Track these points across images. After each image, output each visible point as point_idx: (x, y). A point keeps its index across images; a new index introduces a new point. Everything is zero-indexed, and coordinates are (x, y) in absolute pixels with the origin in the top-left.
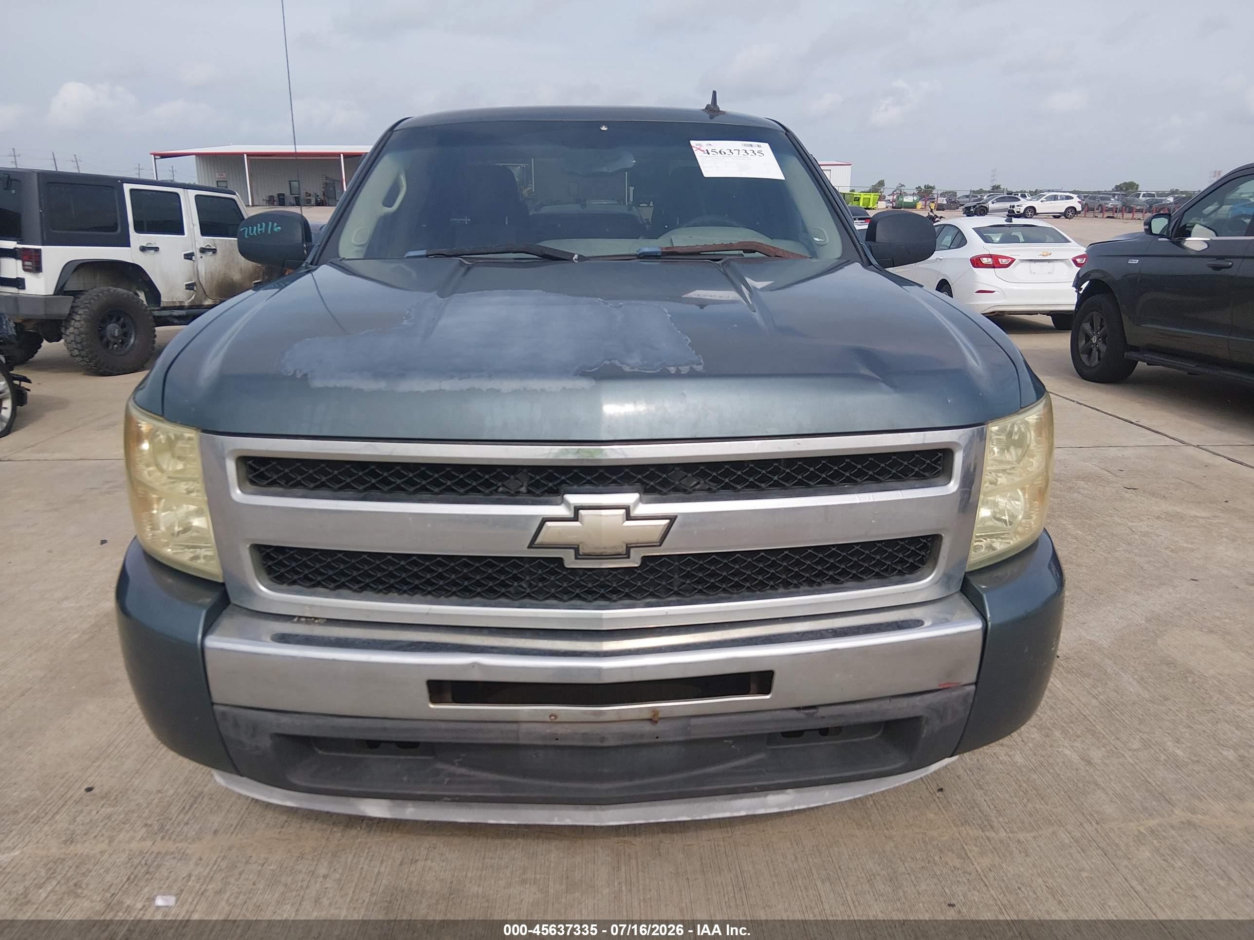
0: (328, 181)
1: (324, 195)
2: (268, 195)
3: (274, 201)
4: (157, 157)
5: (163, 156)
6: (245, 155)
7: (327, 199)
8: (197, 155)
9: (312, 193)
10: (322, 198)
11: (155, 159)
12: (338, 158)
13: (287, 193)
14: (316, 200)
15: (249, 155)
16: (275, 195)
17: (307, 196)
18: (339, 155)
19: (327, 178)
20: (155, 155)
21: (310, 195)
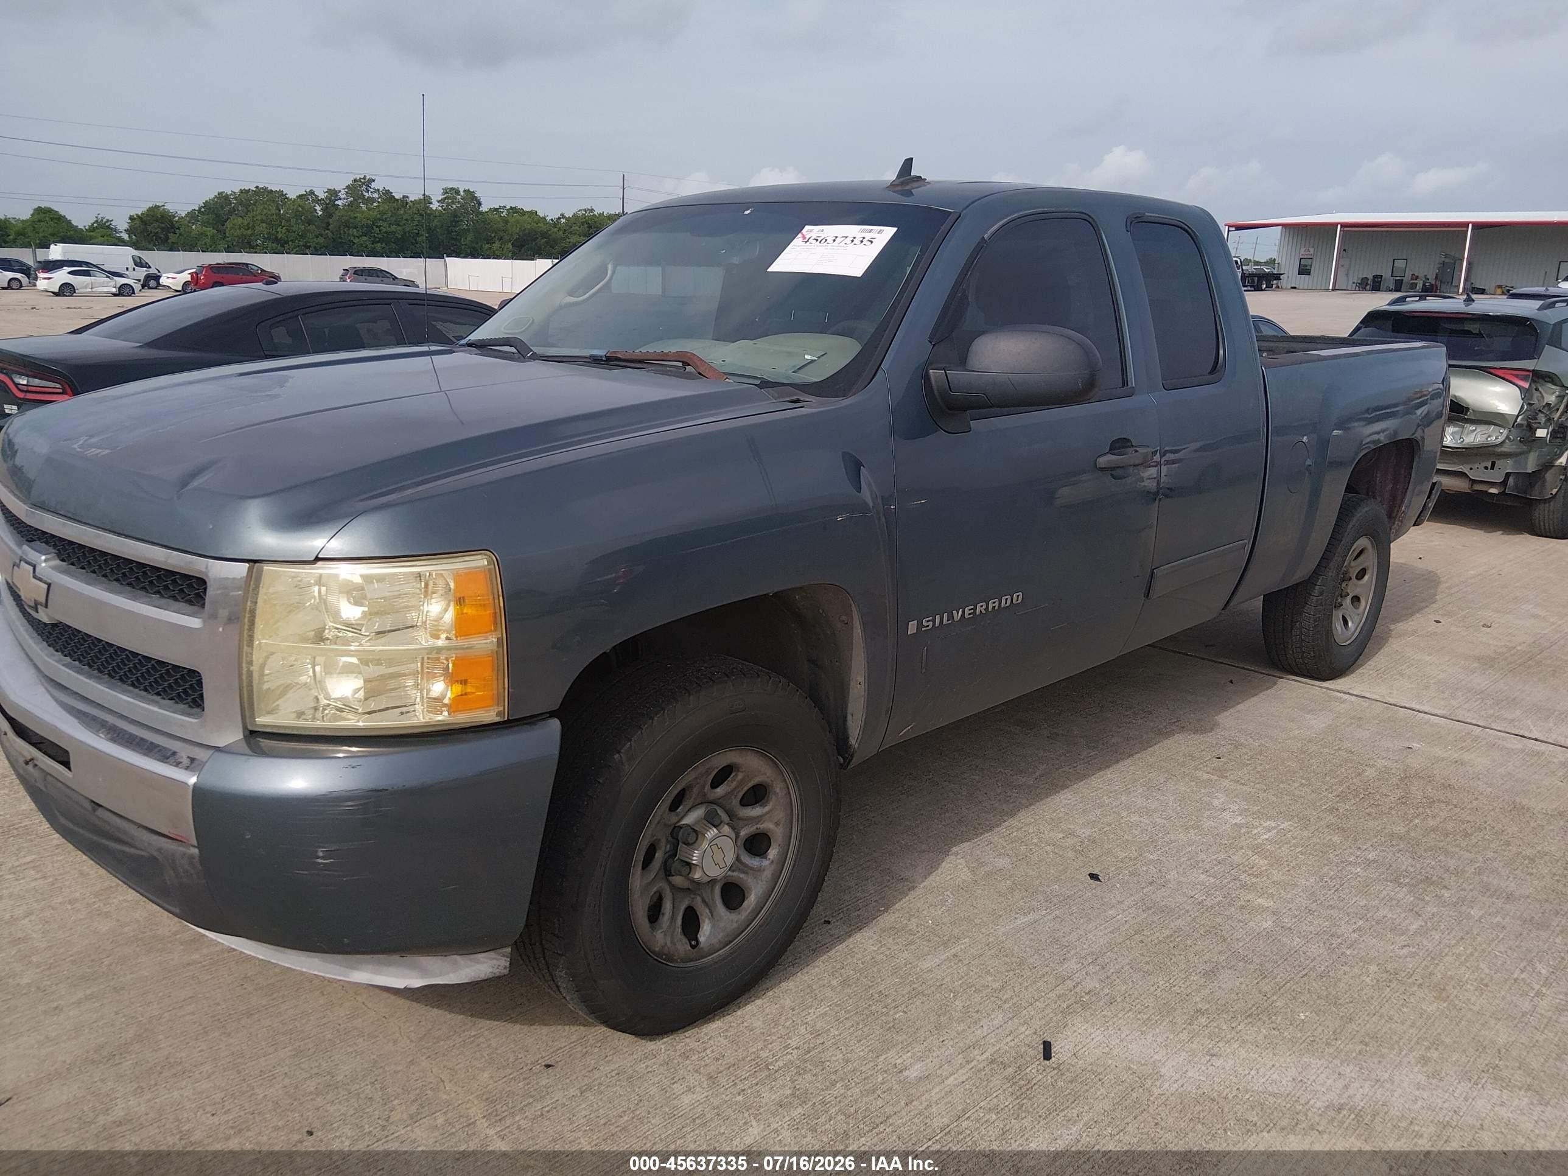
0: (1447, 260)
1: (1436, 278)
2: (1361, 276)
3: (1367, 284)
4: (1231, 229)
5: (1239, 228)
6: (1339, 226)
7: (1438, 283)
8: (1284, 225)
9: (1420, 276)
10: (1433, 282)
11: (1229, 231)
12: (1465, 229)
13: (1386, 273)
14: (1424, 285)
15: (1343, 225)
16: (1370, 277)
17: (1412, 279)
18: (1466, 225)
19: (1446, 256)
20: (1229, 226)
21: (1417, 278)
